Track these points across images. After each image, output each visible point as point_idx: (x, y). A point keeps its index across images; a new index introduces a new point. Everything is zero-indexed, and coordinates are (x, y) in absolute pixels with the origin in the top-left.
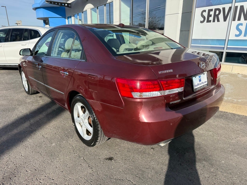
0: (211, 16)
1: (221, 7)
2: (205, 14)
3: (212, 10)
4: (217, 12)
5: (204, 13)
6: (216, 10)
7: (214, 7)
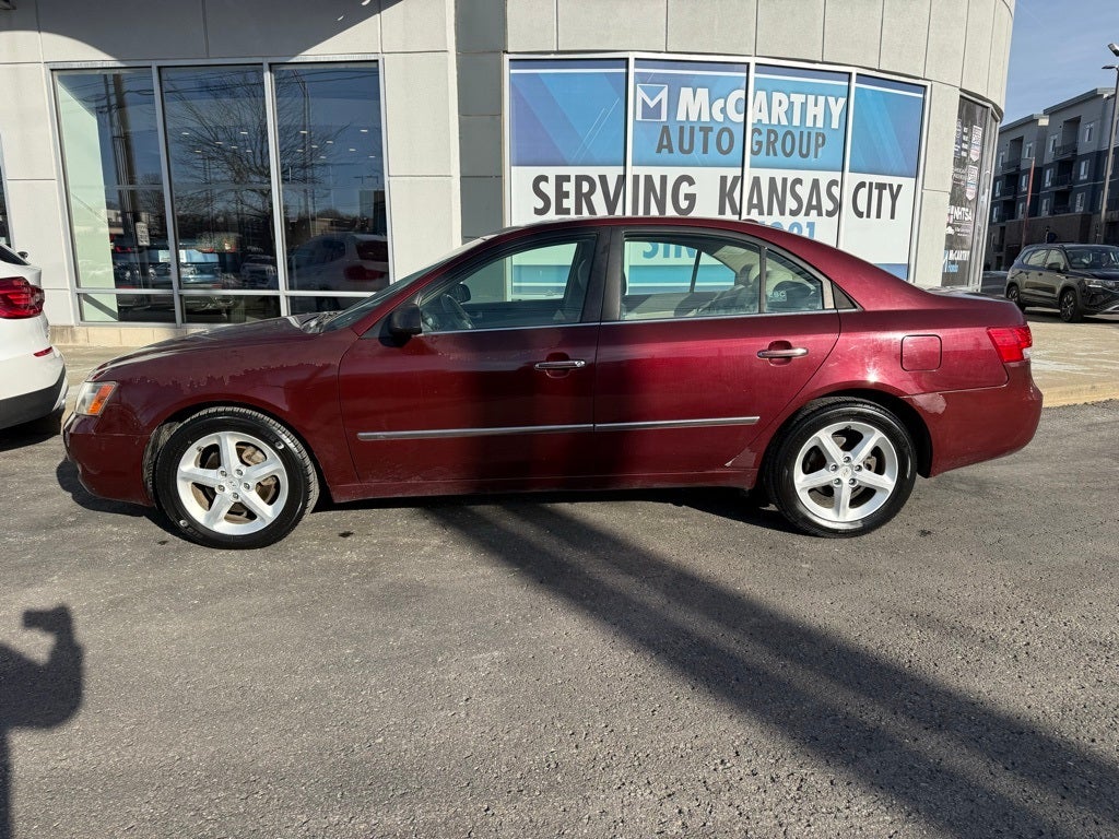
0: (567, 195)
1: (594, 172)
2: (549, 188)
3: (567, 178)
4: (586, 187)
5: (543, 185)
6: (580, 179)
7: (573, 171)
